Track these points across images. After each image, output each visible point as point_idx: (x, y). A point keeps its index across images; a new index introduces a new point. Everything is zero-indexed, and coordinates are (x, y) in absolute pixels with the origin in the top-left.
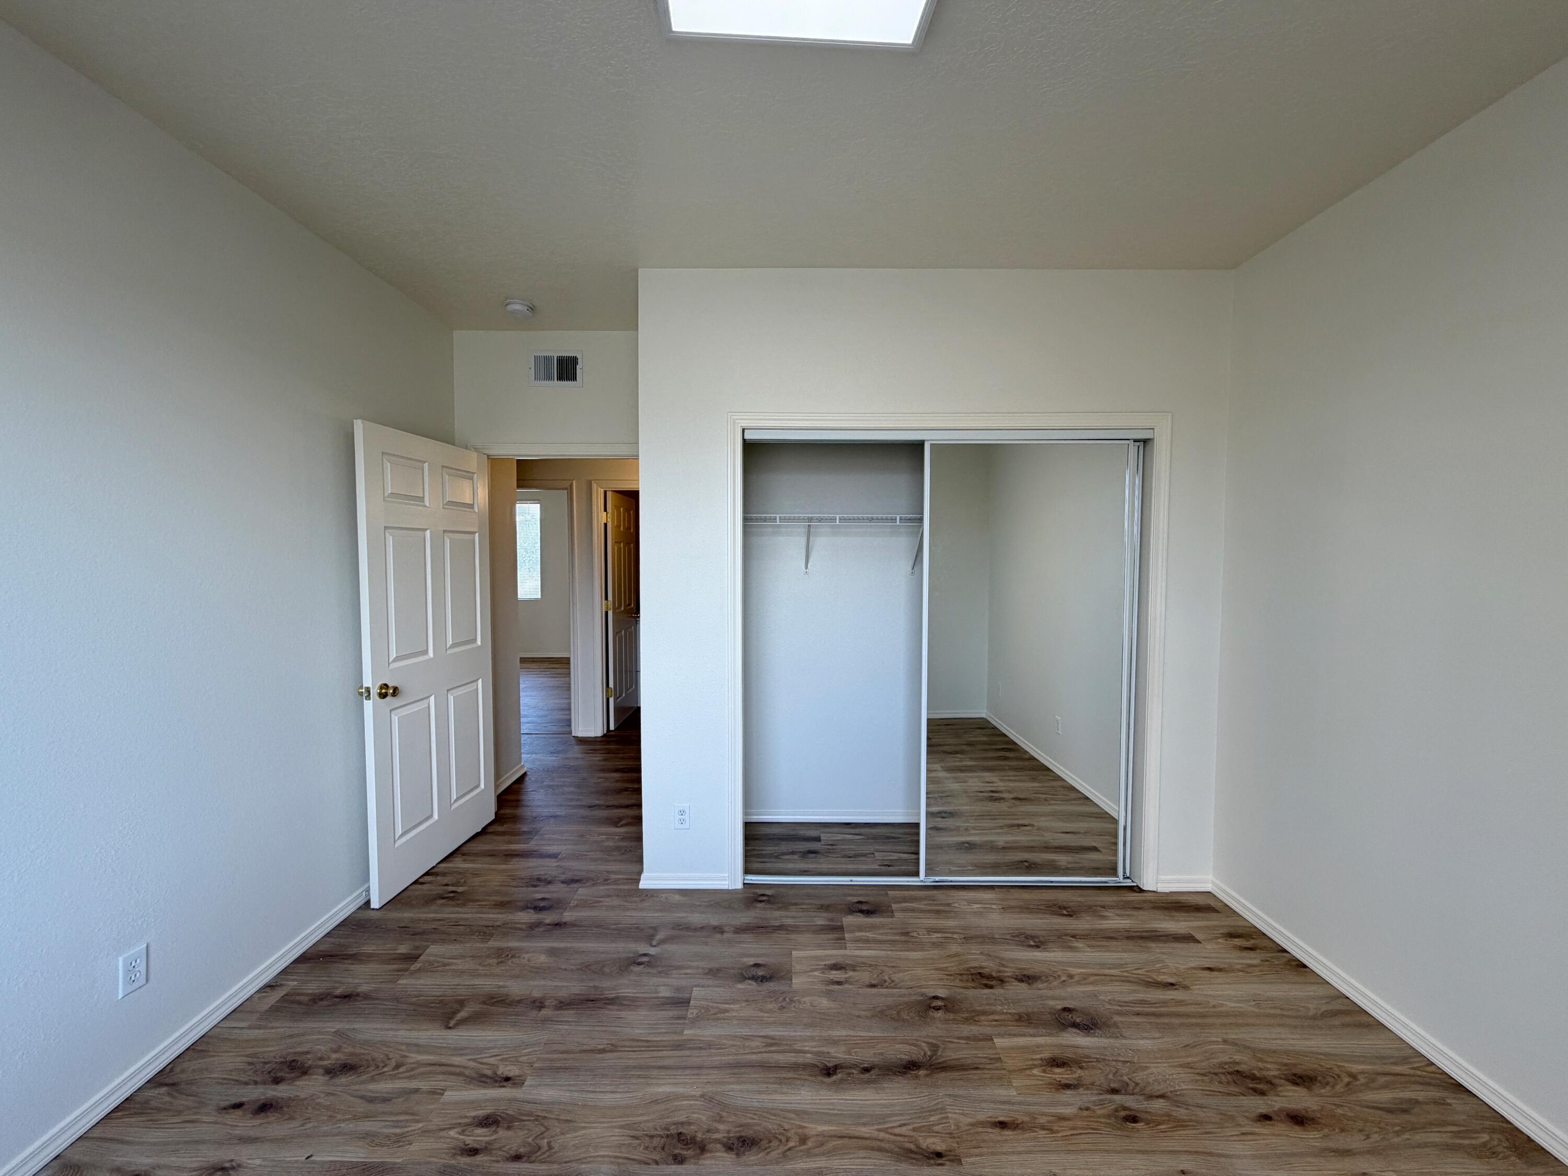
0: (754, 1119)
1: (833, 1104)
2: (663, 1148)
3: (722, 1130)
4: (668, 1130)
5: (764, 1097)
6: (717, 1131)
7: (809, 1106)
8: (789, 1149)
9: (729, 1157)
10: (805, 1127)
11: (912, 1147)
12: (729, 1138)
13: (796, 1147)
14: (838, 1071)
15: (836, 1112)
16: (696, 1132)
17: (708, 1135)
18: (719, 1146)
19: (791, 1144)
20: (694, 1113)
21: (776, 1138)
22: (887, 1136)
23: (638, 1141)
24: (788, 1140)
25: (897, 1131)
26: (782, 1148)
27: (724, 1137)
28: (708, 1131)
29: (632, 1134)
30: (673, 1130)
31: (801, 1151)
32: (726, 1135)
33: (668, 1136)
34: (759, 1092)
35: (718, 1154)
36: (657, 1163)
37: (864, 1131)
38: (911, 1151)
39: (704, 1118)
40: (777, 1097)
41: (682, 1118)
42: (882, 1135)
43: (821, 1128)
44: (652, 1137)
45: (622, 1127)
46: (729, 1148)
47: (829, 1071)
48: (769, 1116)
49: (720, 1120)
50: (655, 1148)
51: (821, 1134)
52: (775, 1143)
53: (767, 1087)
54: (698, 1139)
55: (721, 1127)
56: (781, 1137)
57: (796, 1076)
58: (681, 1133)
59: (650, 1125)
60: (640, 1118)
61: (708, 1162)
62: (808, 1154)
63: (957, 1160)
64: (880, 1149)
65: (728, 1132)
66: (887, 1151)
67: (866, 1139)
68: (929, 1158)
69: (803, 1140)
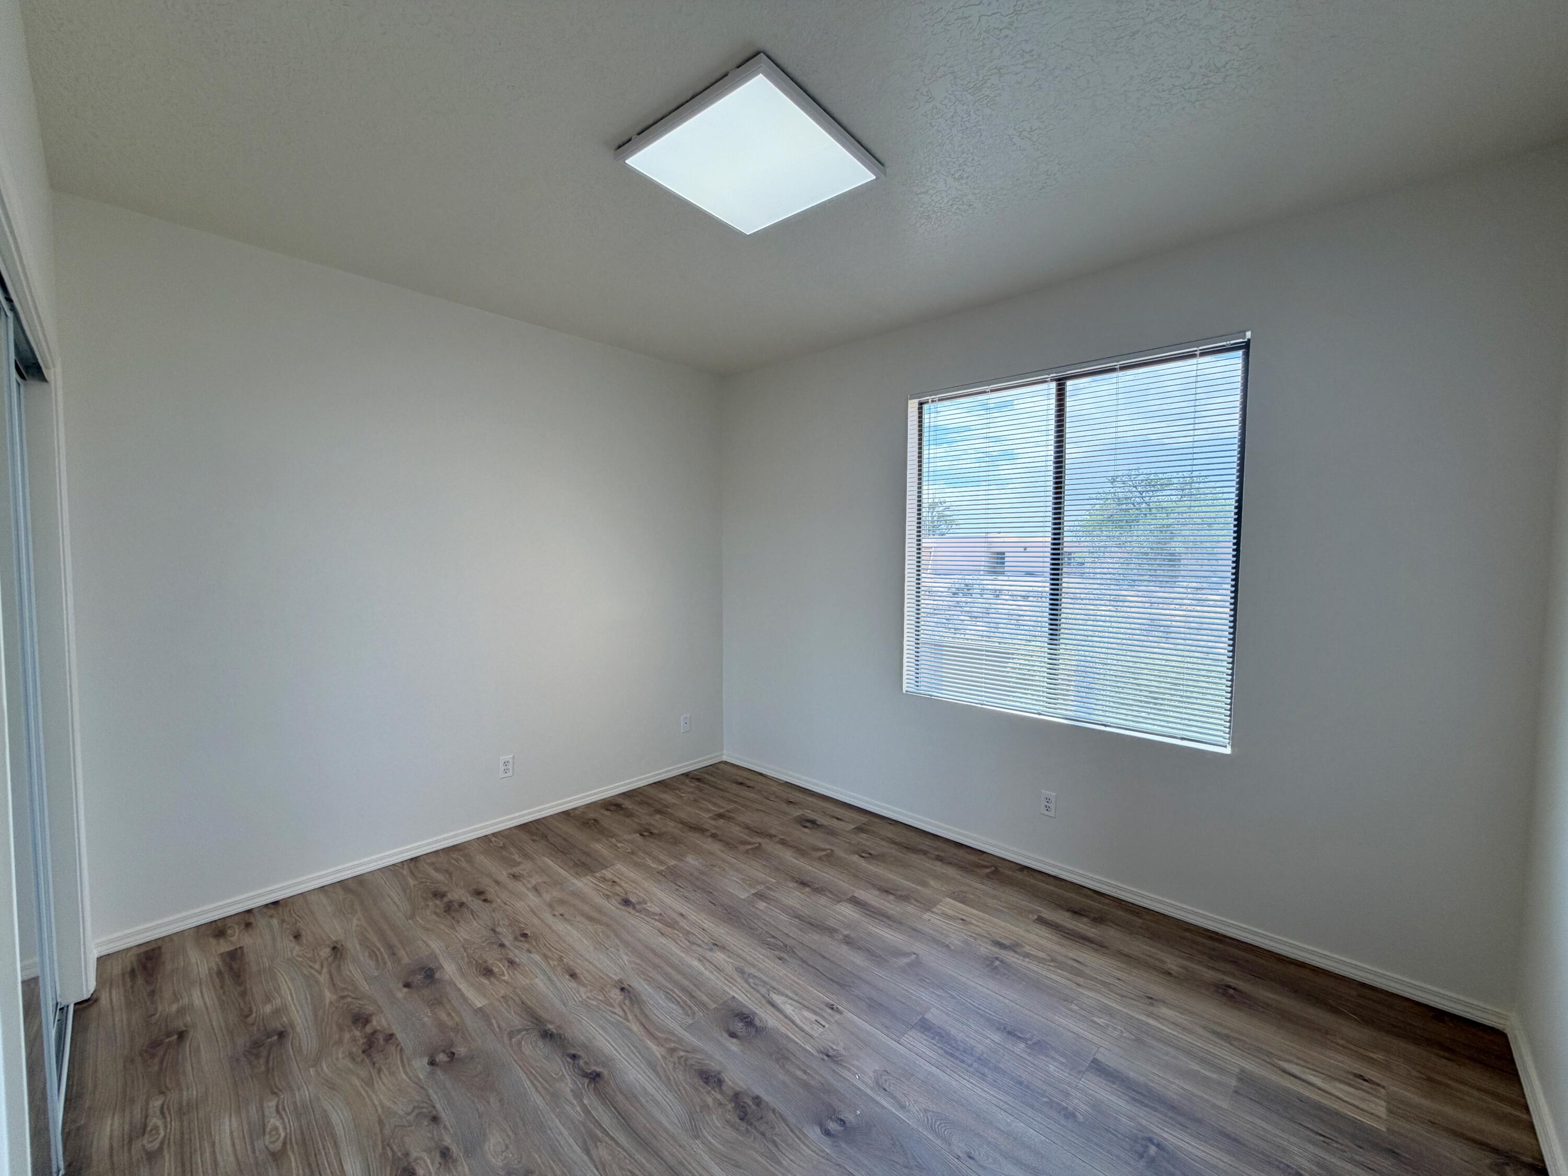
0: (684, 1087)
1: (627, 1055)
2: (761, 1118)
3: (711, 1097)
4: (747, 1131)
5: (659, 1098)
6: (715, 1099)
7: (643, 1066)
8: (687, 1052)
9: (725, 1076)
10: (662, 1055)
11: (627, 1002)
12: (713, 1088)
13: (683, 1051)
14: (589, 1071)
15: (632, 1048)
16: (729, 1111)
17: (724, 1101)
18: (724, 1088)
19: (682, 1053)
20: (717, 1128)
21: (686, 1064)
22: (629, 1015)
23: (775, 1138)
24: (679, 1058)
25: (621, 1013)
26: (690, 1055)
27: (715, 1091)
28: (720, 1104)
29: (775, 1149)
30: (743, 1126)
31: (682, 1046)
32: (713, 1092)
33: (751, 1124)
34: (657, 1103)
35: (730, 1083)
36: (774, 1111)
37: (635, 1027)
38: (631, 999)
39: (714, 1117)
40: (650, 1089)
41: (729, 1130)
42: (630, 1017)
43: (654, 1048)
44: (763, 1134)
45: (779, 1163)
46: (720, 1082)
47: (595, 1077)
48: (673, 1082)
49: (705, 1107)
50: (767, 1123)
51: (660, 1044)
52: (689, 1063)
53: (647, 1102)
54: (733, 1105)
55: (710, 1101)
56: (682, 1062)
57: (618, 1093)
58: (741, 1119)
59: (757, 1146)
60: (759, 1159)
61: (741, 1084)
62: (680, 1040)
63: (621, 981)
64: (643, 1012)
65: (709, 1093)
66: (641, 1009)
67: (642, 1024)
68: (629, 992)
69: (672, 1051)
